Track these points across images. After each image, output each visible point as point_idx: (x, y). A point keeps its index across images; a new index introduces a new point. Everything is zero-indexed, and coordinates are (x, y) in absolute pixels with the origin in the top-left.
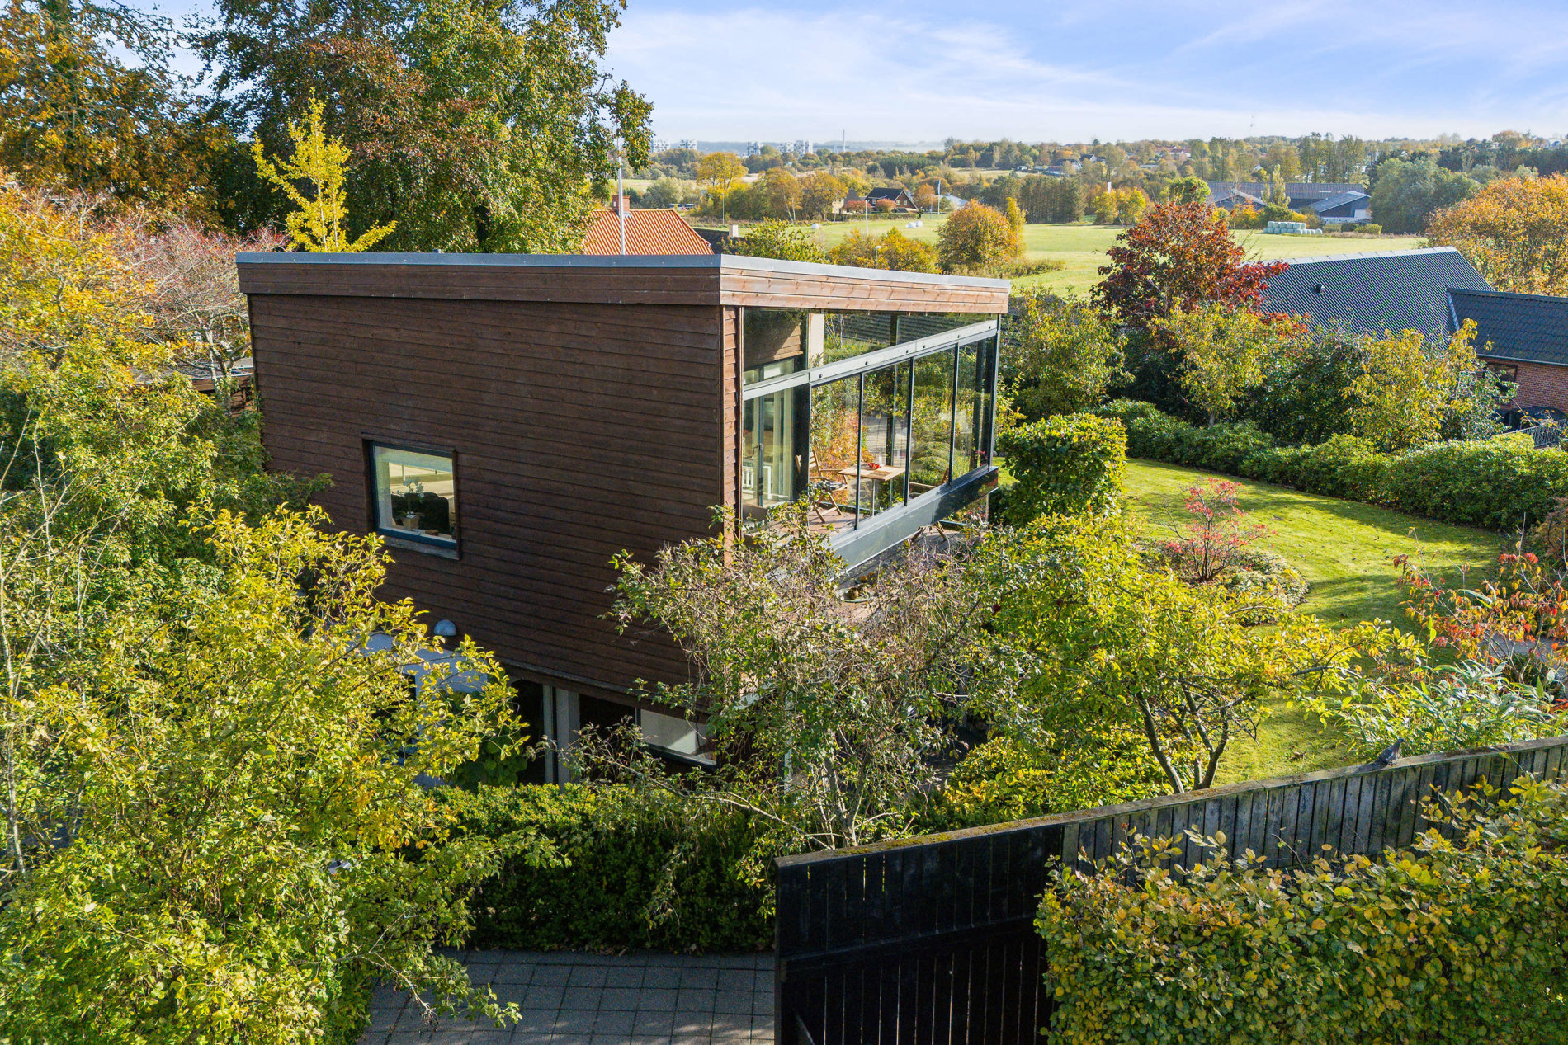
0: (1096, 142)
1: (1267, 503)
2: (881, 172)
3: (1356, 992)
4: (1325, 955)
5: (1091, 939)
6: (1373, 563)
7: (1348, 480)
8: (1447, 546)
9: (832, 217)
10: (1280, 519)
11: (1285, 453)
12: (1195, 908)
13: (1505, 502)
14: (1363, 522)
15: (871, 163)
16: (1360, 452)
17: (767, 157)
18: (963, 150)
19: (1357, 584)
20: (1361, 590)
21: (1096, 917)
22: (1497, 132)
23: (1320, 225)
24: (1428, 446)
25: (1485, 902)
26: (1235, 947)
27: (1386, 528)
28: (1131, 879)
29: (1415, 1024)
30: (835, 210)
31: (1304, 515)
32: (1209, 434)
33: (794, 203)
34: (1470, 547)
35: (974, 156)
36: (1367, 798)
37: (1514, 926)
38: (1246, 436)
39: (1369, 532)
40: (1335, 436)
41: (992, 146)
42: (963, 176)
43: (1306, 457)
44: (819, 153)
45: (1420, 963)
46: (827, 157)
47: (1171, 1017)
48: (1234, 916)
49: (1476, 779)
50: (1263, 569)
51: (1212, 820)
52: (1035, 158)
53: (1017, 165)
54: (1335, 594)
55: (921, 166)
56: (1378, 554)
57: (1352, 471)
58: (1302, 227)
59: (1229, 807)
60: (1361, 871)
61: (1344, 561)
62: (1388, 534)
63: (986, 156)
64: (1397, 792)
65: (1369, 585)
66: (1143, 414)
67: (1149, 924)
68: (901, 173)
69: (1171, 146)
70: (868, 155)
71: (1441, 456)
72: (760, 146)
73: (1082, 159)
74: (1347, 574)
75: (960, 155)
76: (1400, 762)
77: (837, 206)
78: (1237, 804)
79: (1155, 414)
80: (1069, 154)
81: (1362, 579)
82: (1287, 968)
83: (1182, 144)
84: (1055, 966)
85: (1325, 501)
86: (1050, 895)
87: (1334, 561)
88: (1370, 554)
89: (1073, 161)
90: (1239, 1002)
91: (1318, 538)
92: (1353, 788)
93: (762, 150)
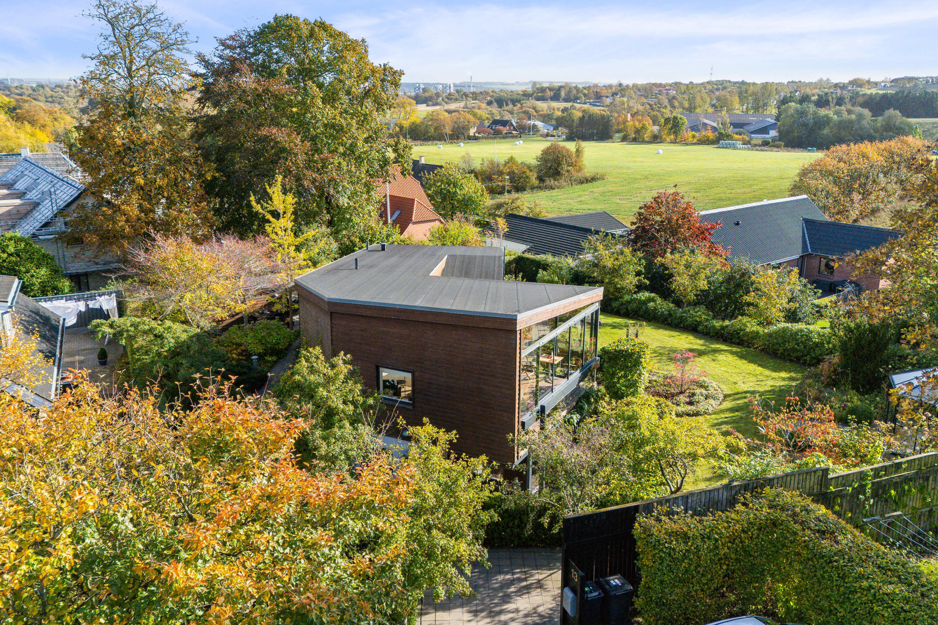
0: (620, 85)
1: (709, 352)
2: (495, 104)
3: (717, 548)
4: (709, 538)
5: (649, 535)
6: (752, 384)
7: (745, 338)
8: (784, 375)
9: (470, 138)
10: (714, 360)
11: (717, 324)
12: (675, 527)
13: (809, 353)
14: (750, 361)
15: (489, 98)
16: (750, 325)
17: (427, 94)
18: (543, 90)
19: (744, 395)
20: (745, 398)
21: (649, 529)
22: (851, 79)
23: (749, 143)
24: (779, 325)
25: (751, 523)
26: (685, 537)
27: (759, 365)
28: (658, 520)
29: (733, 556)
30: (471, 134)
31: (725, 358)
32: (684, 312)
33: (448, 130)
34: (793, 374)
35: (549, 94)
36: (725, 494)
37: (760, 529)
38: (700, 314)
39: (752, 367)
40: (740, 317)
41: (560, 88)
42: (543, 106)
43: (727, 326)
44: (457, 91)
45: (734, 540)
46: (461, 94)
47: (670, 555)
48: (685, 529)
49: (756, 488)
50: (706, 388)
51: (680, 502)
52: (585, 95)
53: (575, 99)
54: (734, 400)
55: (519, 101)
56: (754, 379)
57: (747, 334)
58: (739, 144)
59: (686, 498)
60: (720, 516)
61: (740, 383)
62: (760, 368)
63: (556, 93)
64: (734, 492)
65: (748, 395)
66: (653, 300)
67: (664, 531)
68: (507, 105)
69: (664, 86)
70: (487, 93)
71: (784, 330)
72: (422, 86)
73: (613, 95)
74: (740, 390)
75: (541, 93)
76: (735, 483)
77: (472, 132)
78: (687, 497)
79: (659, 300)
80: (604, 92)
81: (746, 392)
82: (699, 542)
83: (670, 85)
84: (639, 543)
85: (734, 349)
86: (637, 524)
87: (735, 383)
88: (750, 379)
89: (607, 97)
90: (687, 550)
91: (730, 371)
92: (721, 491)
93: (423, 89)
